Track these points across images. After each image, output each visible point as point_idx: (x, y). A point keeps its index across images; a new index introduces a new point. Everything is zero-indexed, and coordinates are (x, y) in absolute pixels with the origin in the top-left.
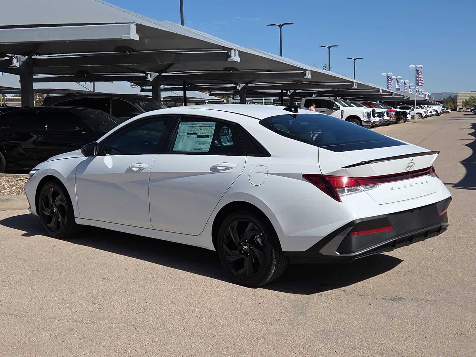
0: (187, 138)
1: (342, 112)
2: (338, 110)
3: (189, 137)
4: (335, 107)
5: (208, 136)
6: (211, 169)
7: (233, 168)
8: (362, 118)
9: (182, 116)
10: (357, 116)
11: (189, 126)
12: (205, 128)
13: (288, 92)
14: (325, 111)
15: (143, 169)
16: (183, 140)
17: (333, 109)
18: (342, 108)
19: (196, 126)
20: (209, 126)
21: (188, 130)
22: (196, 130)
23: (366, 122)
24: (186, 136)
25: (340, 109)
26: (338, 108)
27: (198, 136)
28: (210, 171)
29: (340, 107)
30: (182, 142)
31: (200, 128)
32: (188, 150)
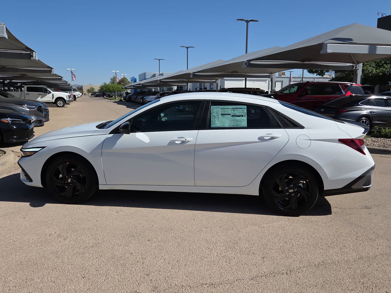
0: (222, 117)
1: (53, 95)
2: (50, 93)
3: (223, 116)
4: (48, 92)
5: (242, 116)
6: (258, 139)
7: (279, 137)
8: (66, 99)
9: (211, 101)
10: (62, 97)
11: (221, 109)
12: (238, 110)
13: (6, 81)
14: (41, 94)
15: (189, 142)
16: (219, 118)
17: (47, 93)
18: (52, 92)
19: (228, 108)
20: (241, 109)
21: (221, 111)
22: (230, 112)
23: (68, 101)
24: (221, 116)
25: (51, 93)
26: (50, 92)
27: (233, 116)
28: (259, 141)
29: (51, 92)
30: (218, 120)
31: (232, 109)
32: (227, 126)
